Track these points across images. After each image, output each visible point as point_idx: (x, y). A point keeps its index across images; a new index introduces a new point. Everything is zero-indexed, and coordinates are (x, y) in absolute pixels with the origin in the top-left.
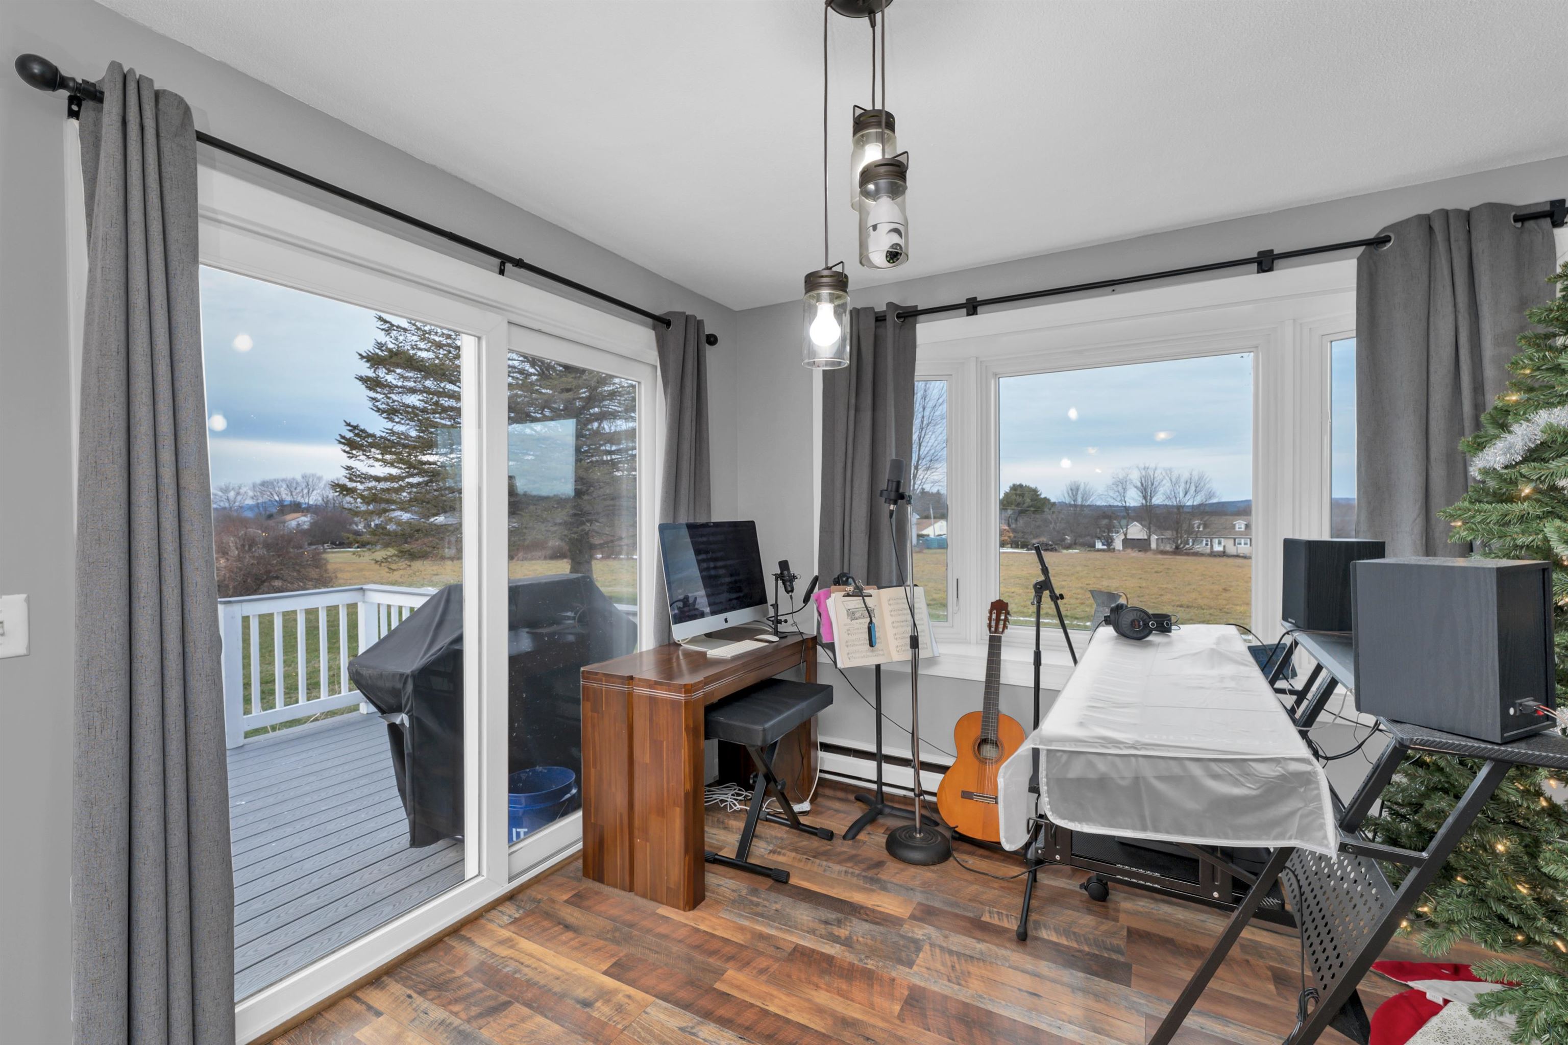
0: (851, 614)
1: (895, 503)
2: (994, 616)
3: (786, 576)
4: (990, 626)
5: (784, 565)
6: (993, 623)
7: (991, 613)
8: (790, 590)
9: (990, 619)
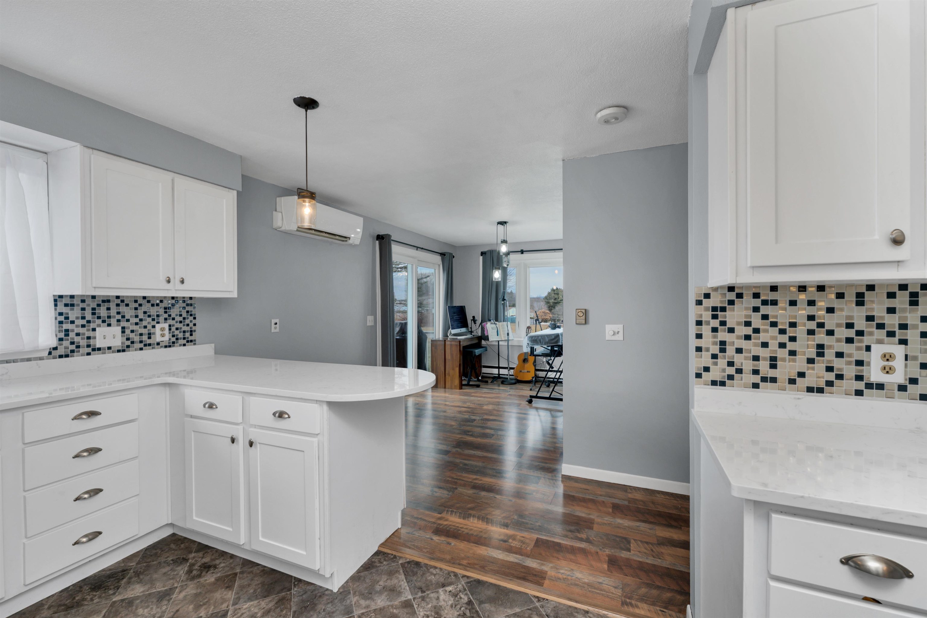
0: (492, 328)
1: (503, 301)
2: (528, 330)
3: (474, 320)
4: (526, 332)
5: (474, 317)
6: (527, 332)
7: (527, 329)
8: (475, 323)
9: (527, 331)
